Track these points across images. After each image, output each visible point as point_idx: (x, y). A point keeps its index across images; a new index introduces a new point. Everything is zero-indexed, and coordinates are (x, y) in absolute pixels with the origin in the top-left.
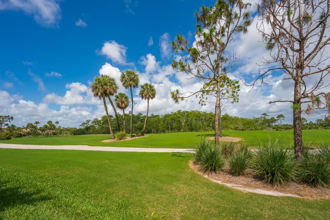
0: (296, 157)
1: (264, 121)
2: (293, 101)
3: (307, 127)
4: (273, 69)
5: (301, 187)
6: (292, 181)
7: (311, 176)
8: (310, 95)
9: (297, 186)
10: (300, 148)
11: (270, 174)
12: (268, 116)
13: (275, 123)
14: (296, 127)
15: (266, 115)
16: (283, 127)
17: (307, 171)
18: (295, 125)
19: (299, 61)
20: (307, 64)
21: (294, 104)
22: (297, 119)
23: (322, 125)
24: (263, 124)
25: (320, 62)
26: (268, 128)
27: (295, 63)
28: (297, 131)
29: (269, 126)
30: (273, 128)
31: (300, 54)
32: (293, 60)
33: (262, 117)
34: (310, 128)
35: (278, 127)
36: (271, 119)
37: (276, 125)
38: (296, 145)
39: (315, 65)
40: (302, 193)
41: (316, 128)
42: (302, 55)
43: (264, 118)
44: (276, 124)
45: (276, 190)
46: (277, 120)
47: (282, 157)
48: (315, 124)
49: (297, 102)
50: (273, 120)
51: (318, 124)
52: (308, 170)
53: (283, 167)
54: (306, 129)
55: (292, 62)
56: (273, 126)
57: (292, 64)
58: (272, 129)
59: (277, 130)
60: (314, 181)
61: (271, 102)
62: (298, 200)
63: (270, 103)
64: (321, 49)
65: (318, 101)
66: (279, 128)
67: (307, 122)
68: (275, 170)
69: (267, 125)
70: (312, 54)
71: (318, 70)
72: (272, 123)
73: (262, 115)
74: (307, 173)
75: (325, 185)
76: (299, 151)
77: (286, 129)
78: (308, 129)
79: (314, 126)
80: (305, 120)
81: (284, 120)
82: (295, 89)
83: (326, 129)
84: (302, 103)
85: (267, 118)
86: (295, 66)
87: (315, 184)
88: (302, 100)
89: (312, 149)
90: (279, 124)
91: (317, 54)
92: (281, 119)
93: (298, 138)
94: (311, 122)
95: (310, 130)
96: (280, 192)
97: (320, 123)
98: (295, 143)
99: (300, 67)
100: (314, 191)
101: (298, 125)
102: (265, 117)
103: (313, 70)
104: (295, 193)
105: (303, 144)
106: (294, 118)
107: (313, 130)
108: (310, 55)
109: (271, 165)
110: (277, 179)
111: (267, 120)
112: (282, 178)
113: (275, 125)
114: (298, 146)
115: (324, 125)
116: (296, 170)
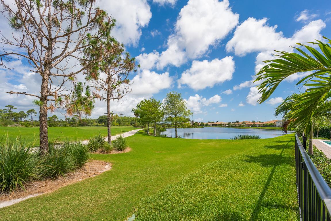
0: (40, 155)
1: (9, 114)
2: (40, 97)
3: (58, 125)
4: (24, 56)
5: (42, 184)
6: (35, 180)
7: (53, 169)
8: (54, 94)
9: (40, 183)
10: (46, 144)
11: (4, 181)
12: (16, 109)
13: (24, 118)
14: (42, 124)
15: (12, 108)
16: (34, 123)
17: (49, 166)
18: (41, 121)
19: (48, 59)
20: (55, 65)
21: (40, 99)
22: (43, 115)
23: (69, 122)
24: (7, 118)
25: (66, 68)
26: (15, 124)
27: (42, 58)
28: (43, 128)
29: (17, 121)
30: (22, 124)
31: (48, 52)
32: (41, 55)
33: (6, 109)
34: (60, 125)
35: (28, 122)
36: (20, 113)
37: (26, 121)
38: (42, 142)
39: (62, 69)
40: (44, 189)
41: (65, 125)
42: (50, 55)
43: (10, 111)
44: (26, 119)
45: (13, 197)
46: (27, 115)
47: (23, 156)
48: (64, 122)
49: (43, 98)
50: (22, 115)
51: (67, 122)
52: (51, 165)
53: (24, 168)
54: (57, 126)
55: (40, 56)
56: (22, 122)
57: (40, 59)
58: (20, 126)
59: (26, 127)
60: (55, 174)
61: (12, 92)
62: (38, 198)
63: (10, 93)
64: (66, 56)
65: (61, 101)
66: (29, 124)
67: (58, 120)
68: (12, 174)
69: (13, 119)
70: (59, 57)
71: (63, 75)
72: (20, 117)
73: (6, 106)
74: (49, 168)
75: (64, 175)
76: (45, 148)
77: (37, 125)
78: (59, 126)
79: (64, 124)
80: (57, 117)
81: (36, 115)
82: (42, 84)
83: (72, 126)
84: (48, 100)
85: (14, 111)
86: (43, 62)
87: (56, 177)
88: (49, 98)
89: (57, 144)
90: (30, 120)
91: (63, 60)
92: (32, 114)
93: (43, 135)
94: (61, 120)
95: (60, 127)
96: (18, 198)
97: (68, 121)
98: (41, 140)
99: (48, 64)
100: (55, 183)
101: (44, 121)
102: (12, 110)
103: (60, 73)
104: (36, 193)
105: (49, 140)
106: (40, 115)
107: (63, 127)
108: (57, 57)
109: (7, 169)
110: (14, 184)
111: (14, 113)
112: (21, 181)
113: (24, 120)
114: (44, 142)
115: (71, 123)
116: (39, 168)
